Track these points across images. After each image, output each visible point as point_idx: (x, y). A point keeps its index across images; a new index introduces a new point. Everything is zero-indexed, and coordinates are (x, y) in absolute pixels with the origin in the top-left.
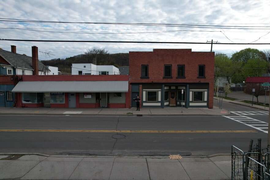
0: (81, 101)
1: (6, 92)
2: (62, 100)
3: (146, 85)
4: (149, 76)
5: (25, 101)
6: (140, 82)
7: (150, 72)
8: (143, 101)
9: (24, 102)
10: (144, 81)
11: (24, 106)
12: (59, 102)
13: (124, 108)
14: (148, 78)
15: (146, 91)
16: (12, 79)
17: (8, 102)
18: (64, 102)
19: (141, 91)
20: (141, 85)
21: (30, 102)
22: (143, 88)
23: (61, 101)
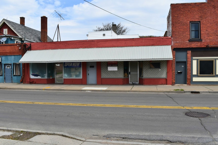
0: (104, 76)
1: (13, 64)
2: (78, 73)
3: (196, 51)
4: (202, 38)
5: (33, 75)
6: (188, 47)
7: (203, 32)
8: (194, 74)
9: (32, 77)
10: (195, 45)
11: (32, 82)
12: (74, 77)
13: (165, 84)
14: (200, 40)
15: (197, 60)
16: (20, 48)
17: (15, 77)
18: (81, 77)
19: (189, 60)
20: (190, 52)
21: (39, 77)
22: (193, 55)
23: (76, 76)
